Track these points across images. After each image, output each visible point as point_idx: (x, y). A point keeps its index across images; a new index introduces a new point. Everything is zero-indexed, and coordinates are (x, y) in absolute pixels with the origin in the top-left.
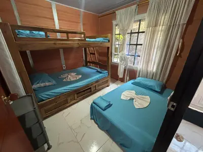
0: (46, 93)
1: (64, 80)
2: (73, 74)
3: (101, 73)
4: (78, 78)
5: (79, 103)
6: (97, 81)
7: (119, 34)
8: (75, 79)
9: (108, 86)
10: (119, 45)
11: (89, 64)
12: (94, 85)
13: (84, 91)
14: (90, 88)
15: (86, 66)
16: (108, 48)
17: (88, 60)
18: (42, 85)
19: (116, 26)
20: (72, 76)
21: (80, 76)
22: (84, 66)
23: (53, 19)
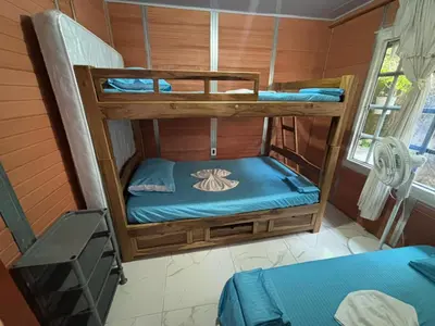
0: (146, 209)
1: (196, 186)
2: (223, 173)
3: (294, 188)
4: (226, 188)
5: (214, 251)
6: (275, 211)
7: (396, 74)
8: (220, 189)
9: (311, 231)
10: (385, 109)
11: (272, 153)
12: (264, 219)
13: (232, 227)
14: (252, 224)
15: (265, 156)
16: (335, 120)
17: (273, 142)
18: (148, 187)
19: (389, 45)
20: (216, 180)
21: (235, 184)
22: (259, 156)
23: (208, 48)
